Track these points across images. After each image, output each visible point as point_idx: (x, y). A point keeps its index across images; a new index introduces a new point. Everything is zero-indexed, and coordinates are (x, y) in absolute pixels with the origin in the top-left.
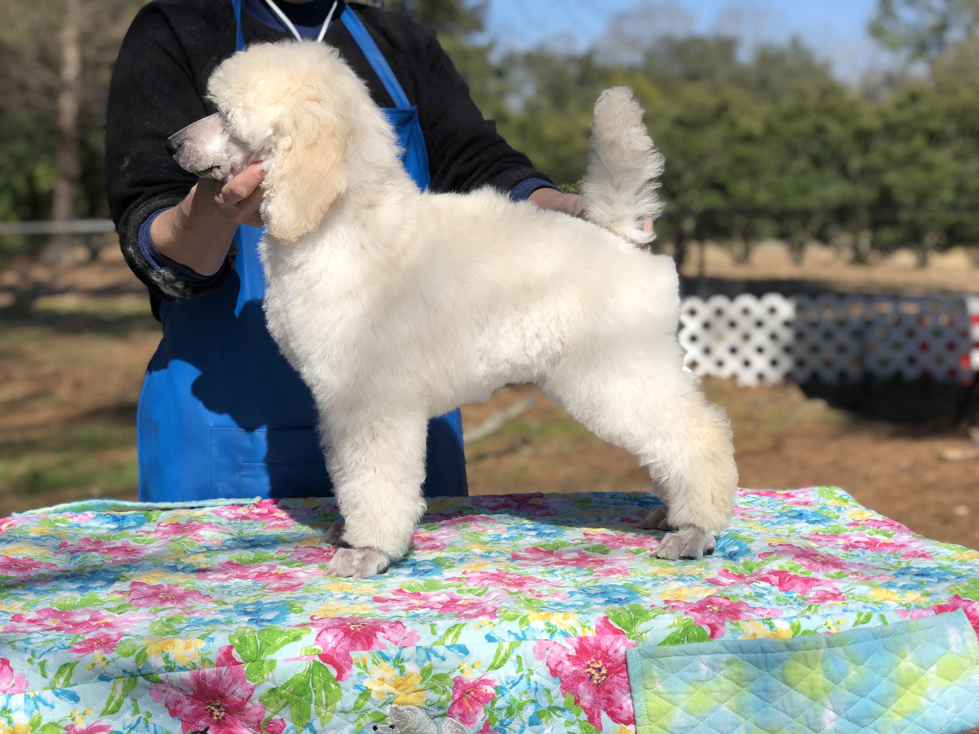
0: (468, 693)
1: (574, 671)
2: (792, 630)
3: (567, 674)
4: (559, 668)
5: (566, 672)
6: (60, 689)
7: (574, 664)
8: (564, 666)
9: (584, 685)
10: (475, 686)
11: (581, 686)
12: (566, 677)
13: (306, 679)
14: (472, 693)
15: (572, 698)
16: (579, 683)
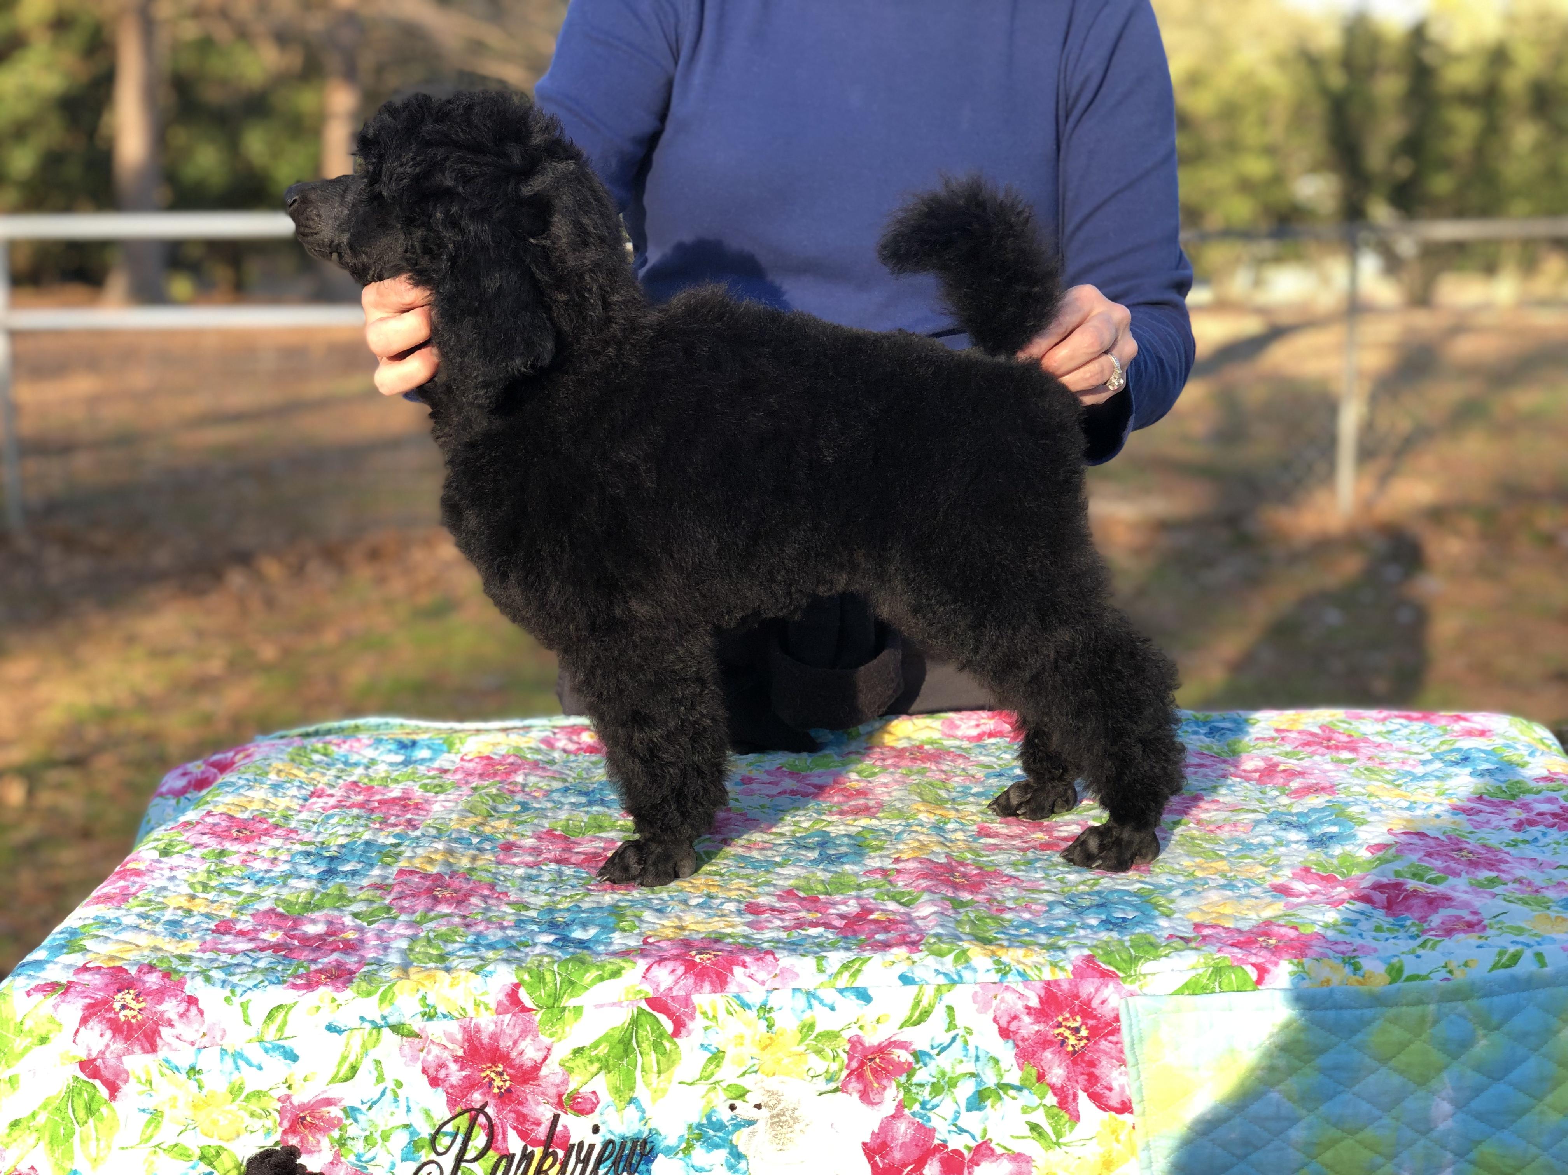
0: (871, 1060)
1: (1037, 1032)
2: (1390, 974)
3: (1026, 1036)
4: (1013, 1027)
5: (1024, 1033)
6: (270, 1042)
7: (1038, 1022)
8: (1021, 1024)
9: (1054, 1053)
10: (881, 1050)
11: (1048, 1055)
12: (1024, 1040)
13: (627, 1035)
14: (877, 1060)
15: (1034, 1072)
16: (1044, 1049)
